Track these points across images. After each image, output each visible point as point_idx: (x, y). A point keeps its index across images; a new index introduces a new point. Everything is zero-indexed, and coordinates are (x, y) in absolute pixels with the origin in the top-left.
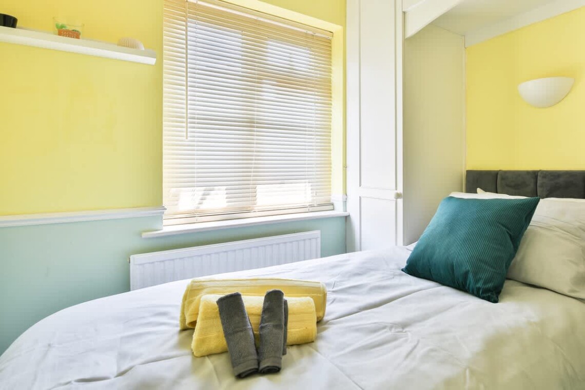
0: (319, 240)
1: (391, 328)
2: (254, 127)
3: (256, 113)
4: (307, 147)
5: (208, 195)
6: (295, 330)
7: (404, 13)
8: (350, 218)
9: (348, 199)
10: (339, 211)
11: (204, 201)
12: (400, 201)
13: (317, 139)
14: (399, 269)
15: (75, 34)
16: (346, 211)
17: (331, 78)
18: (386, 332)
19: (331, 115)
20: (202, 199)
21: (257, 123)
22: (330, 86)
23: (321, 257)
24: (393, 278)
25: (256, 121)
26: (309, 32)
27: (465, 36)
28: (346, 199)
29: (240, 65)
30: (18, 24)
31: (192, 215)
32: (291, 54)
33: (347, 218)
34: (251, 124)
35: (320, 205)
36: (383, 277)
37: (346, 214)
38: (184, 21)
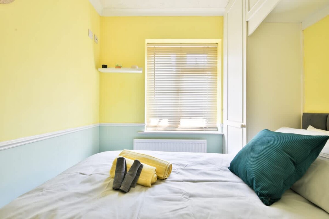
0: (206, 144)
1: (185, 194)
2: (179, 92)
3: (180, 86)
4: (204, 100)
5: (162, 120)
6: (142, 179)
7: (247, 22)
8: (224, 136)
9: (224, 126)
10: (219, 132)
11: (160, 122)
12: (245, 129)
13: (209, 96)
14: (226, 167)
15: (120, 67)
16: (223, 132)
17: (217, 66)
18: (180, 195)
19: (217, 84)
20: (159, 121)
21: (181, 91)
22: (217, 70)
23: (207, 152)
24: (219, 171)
25: (180, 90)
26: (205, 46)
27: (302, 23)
28: (223, 126)
29: (175, 67)
30: (108, 67)
31: (156, 127)
32: (196, 58)
33: (223, 135)
34: (178, 91)
35: (209, 128)
36: (213, 169)
37: (222, 133)
38: (154, 55)
